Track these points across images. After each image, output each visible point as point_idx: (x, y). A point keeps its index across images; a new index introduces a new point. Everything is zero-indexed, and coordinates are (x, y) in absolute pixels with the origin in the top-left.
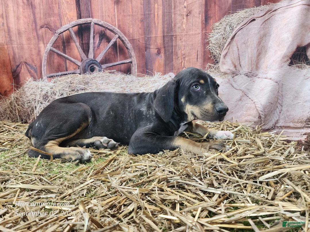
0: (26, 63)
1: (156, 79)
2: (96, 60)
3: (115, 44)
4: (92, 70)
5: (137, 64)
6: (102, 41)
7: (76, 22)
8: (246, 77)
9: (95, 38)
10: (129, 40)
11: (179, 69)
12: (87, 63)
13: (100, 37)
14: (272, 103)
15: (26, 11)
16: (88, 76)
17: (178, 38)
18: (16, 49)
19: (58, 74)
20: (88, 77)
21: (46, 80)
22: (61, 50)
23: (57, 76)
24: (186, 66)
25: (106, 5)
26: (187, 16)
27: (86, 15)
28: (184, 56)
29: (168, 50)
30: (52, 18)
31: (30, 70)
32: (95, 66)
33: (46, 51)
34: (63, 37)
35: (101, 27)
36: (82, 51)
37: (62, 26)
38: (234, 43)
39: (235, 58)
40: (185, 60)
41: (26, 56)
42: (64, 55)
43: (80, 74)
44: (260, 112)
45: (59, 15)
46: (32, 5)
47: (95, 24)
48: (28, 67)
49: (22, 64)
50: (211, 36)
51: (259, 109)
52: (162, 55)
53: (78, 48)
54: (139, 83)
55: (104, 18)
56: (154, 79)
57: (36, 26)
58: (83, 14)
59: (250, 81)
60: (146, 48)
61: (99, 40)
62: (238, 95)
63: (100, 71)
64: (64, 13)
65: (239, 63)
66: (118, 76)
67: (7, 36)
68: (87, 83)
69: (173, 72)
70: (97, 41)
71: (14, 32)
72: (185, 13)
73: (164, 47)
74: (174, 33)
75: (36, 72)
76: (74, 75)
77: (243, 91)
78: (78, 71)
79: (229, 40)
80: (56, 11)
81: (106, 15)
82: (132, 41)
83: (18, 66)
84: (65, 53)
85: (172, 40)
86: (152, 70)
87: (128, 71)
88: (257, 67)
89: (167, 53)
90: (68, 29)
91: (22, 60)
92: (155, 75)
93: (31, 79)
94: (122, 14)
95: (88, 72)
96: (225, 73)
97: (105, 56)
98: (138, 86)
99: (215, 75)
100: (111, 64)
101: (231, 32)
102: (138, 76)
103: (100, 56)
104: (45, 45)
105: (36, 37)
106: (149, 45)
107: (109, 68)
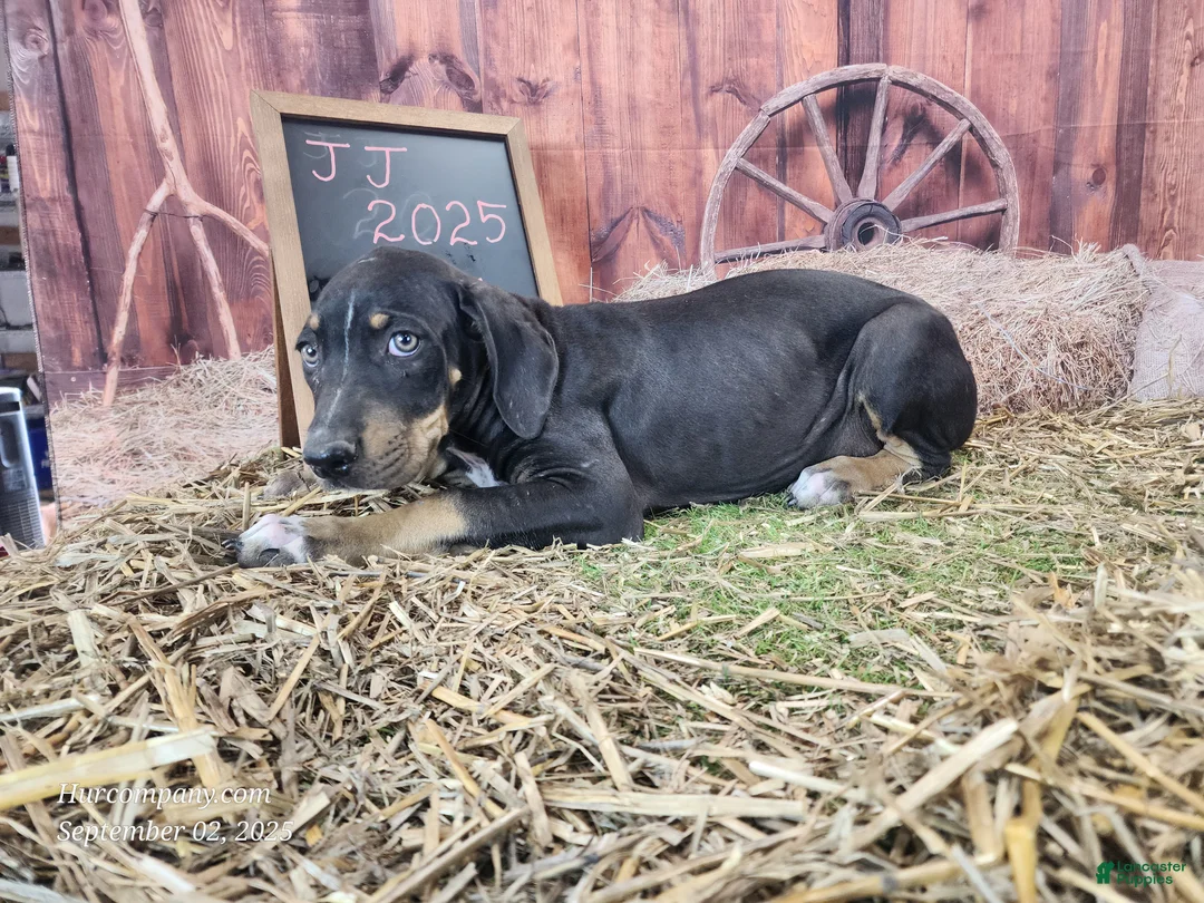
0: (647, 211)
1: (1079, 266)
2: (883, 203)
3: (955, 151)
4: (866, 236)
5: (1023, 215)
6: (913, 142)
7: (831, 74)
9: (888, 129)
10: (1005, 139)
11: (1153, 232)
12: (851, 214)
13: (905, 127)
15: (663, 30)
16: (851, 254)
17: (1161, 134)
18: (618, 162)
19: (752, 250)
20: (850, 259)
21: (711, 271)
22: (773, 170)
23: (748, 257)
24: (1176, 225)
25: (938, 22)
26: (1193, 64)
27: (867, 52)
28: (1172, 193)
29: (1129, 173)
30: (753, 61)
31: (660, 236)
32: (878, 225)
33: (721, 170)
34: (783, 125)
35: (914, 94)
36: (841, 173)
37: (783, 88)
40: (1173, 205)
41: (650, 189)
42: (779, 185)
43: (823, 250)
45: (778, 49)
46: (686, 12)
47: (895, 83)
48: (653, 224)
49: (632, 216)
52: (1110, 187)
53: (830, 164)
54: (1019, 277)
55: (929, 65)
56: (1073, 265)
57: (695, 85)
58: (858, 47)
60: (1059, 164)
61: (903, 137)
63: (891, 240)
64: (792, 42)
66: (950, 257)
67: (587, 115)
69: (1135, 242)
70: (895, 140)
71: (615, 105)
72: (1187, 55)
73: (1118, 162)
74: (1150, 119)
75: (679, 241)
76: (804, 253)
78: (820, 241)
80: (768, 36)
81: (934, 55)
82: (1015, 141)
83: (615, 224)
84: (783, 178)
85: (1142, 141)
86: (1069, 236)
87: (989, 240)
89: (1124, 183)
90: (801, 99)
91: (633, 202)
92: (1076, 251)
93: (658, 266)
94: (989, 51)
95: (849, 245)
97: (916, 190)
98: (1016, 287)
100: (933, 219)
102: (1020, 255)
103: (901, 189)
104: (720, 150)
105: (693, 125)
106: (1070, 153)
107: (925, 230)
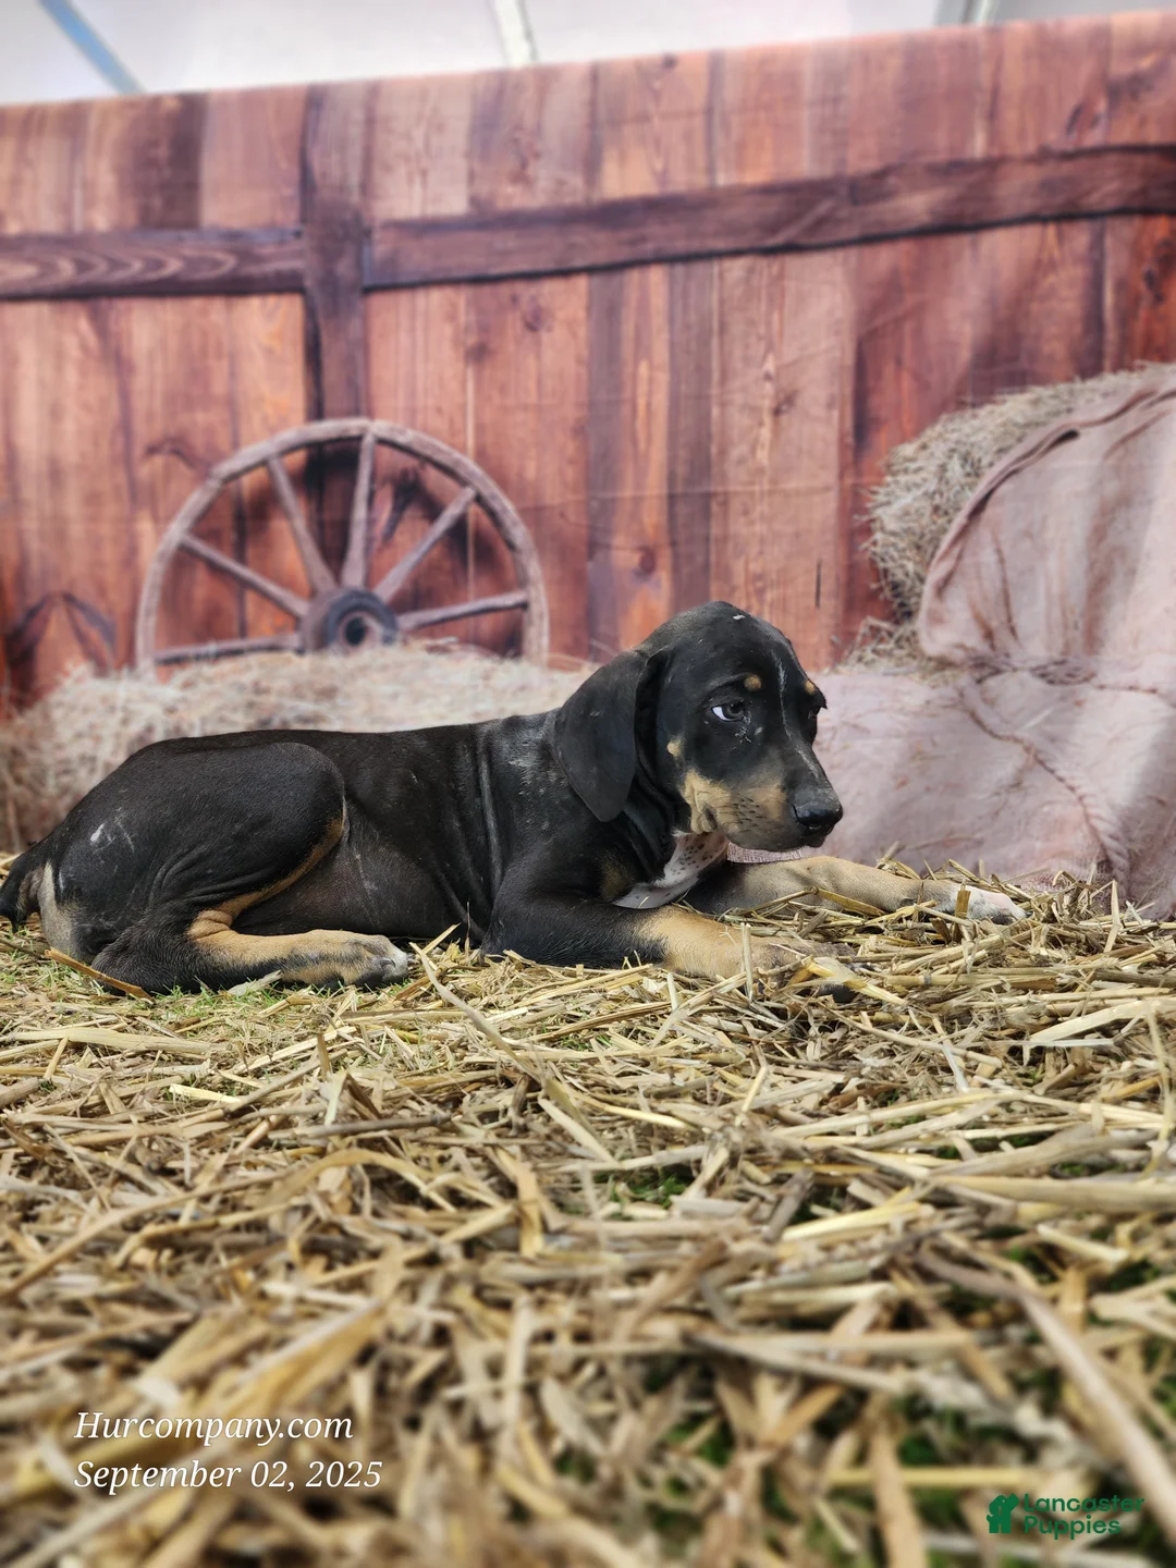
0: (70, 598)
2: (375, 592)
3: (459, 529)
4: (356, 636)
5: (552, 613)
6: (405, 515)
7: (299, 432)
8: (1039, 684)
9: (376, 498)
10: (522, 512)
12: (334, 606)
13: (396, 496)
14: (1161, 802)
15: (91, 381)
16: (336, 662)
17: (736, 505)
18: (36, 537)
19: (203, 649)
21: (151, 675)
22: (227, 547)
23: (199, 658)
25: (430, 366)
26: (777, 412)
27: (344, 404)
28: (758, 585)
29: (691, 558)
30: (200, 417)
31: (85, 628)
32: (370, 622)
33: (161, 547)
34: (240, 496)
35: (404, 456)
36: (317, 552)
37: (239, 449)
38: (983, 533)
39: (985, 599)
41: (77, 569)
42: (237, 567)
43: (300, 652)
44: (1108, 842)
45: (231, 405)
46: (119, 361)
47: (382, 442)
48: (78, 615)
49: (52, 603)
50: (881, 498)
51: (1102, 826)
52: (663, 576)
55: (420, 418)
57: (128, 445)
58: (333, 398)
59: (1063, 699)
60: (595, 545)
61: (394, 509)
62: (1005, 763)
63: (387, 640)
64: (250, 394)
65: (1004, 618)
66: (461, 665)
68: (328, 693)
70: (385, 512)
71: (33, 469)
72: (767, 401)
73: (673, 544)
74: (717, 486)
75: (109, 634)
76: (273, 655)
77: (1026, 744)
79: (960, 519)
80: (219, 386)
81: (426, 406)
82: (534, 514)
83: (32, 613)
84: (241, 558)
85: (706, 514)
87: (507, 643)
88: (1093, 639)
89: (685, 570)
90: (264, 462)
91: (55, 587)
93: (83, 666)
94: (496, 400)
95: (334, 646)
96: (943, 664)
97: (413, 576)
99: (897, 670)
100: (436, 614)
101: (972, 486)
102: (553, 665)
103: (395, 576)
104: (161, 525)
105: (125, 492)
106: (608, 531)
107: (428, 629)
